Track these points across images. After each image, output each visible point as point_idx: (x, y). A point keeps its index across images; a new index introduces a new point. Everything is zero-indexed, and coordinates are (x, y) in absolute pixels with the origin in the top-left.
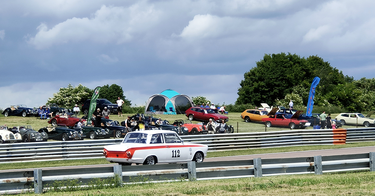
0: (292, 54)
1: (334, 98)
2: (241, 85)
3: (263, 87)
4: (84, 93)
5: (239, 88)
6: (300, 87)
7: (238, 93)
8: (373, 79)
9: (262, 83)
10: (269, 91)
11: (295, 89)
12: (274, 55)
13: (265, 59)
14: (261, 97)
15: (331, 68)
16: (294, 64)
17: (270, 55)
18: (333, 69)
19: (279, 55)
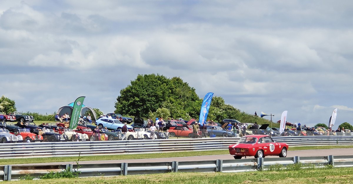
0: (160, 75)
1: (193, 112)
2: (118, 99)
3: (137, 101)
4: (7, 103)
5: (116, 103)
6: (167, 102)
7: (115, 106)
8: (215, 97)
9: (137, 99)
10: (143, 105)
11: (164, 104)
12: (146, 76)
13: (139, 79)
14: (137, 110)
15: (189, 88)
16: (162, 83)
17: (143, 75)
18: (191, 89)
19: (150, 75)
